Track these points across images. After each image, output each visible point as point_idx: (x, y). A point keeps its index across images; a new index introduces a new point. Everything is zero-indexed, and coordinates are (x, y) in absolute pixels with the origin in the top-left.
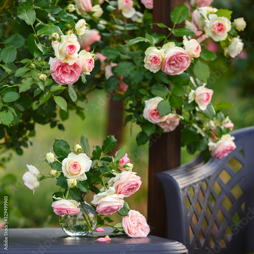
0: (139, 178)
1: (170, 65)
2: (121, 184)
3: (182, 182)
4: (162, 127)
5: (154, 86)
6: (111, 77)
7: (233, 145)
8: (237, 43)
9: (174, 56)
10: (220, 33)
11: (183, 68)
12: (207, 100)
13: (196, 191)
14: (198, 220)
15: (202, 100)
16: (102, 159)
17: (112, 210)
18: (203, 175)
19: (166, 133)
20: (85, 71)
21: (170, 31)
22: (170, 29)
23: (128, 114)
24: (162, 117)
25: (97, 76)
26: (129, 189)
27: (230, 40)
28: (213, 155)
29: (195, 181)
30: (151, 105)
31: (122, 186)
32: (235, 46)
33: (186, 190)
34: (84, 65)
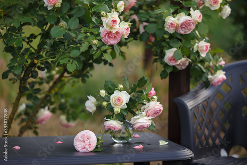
0: (161, 105)
1: (182, 28)
2: (149, 110)
3: (190, 104)
4: (178, 67)
5: (172, 40)
6: (143, 33)
7: (225, 77)
8: (226, 9)
9: (184, 22)
10: (215, 5)
11: (190, 29)
12: (206, 50)
13: (200, 109)
14: (201, 129)
15: (203, 50)
16: (137, 92)
17: (144, 127)
18: (205, 97)
19: (180, 71)
20: (124, 36)
21: (181, 3)
22: (181, 2)
23: (155, 57)
24: (176, 61)
25: (135, 30)
26: (155, 113)
27: (222, 7)
28: (211, 84)
29: (199, 102)
30: (169, 53)
31: (150, 111)
32: (226, 11)
33: (193, 110)
34: (123, 32)
